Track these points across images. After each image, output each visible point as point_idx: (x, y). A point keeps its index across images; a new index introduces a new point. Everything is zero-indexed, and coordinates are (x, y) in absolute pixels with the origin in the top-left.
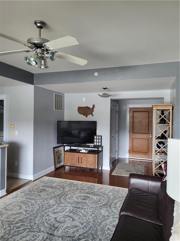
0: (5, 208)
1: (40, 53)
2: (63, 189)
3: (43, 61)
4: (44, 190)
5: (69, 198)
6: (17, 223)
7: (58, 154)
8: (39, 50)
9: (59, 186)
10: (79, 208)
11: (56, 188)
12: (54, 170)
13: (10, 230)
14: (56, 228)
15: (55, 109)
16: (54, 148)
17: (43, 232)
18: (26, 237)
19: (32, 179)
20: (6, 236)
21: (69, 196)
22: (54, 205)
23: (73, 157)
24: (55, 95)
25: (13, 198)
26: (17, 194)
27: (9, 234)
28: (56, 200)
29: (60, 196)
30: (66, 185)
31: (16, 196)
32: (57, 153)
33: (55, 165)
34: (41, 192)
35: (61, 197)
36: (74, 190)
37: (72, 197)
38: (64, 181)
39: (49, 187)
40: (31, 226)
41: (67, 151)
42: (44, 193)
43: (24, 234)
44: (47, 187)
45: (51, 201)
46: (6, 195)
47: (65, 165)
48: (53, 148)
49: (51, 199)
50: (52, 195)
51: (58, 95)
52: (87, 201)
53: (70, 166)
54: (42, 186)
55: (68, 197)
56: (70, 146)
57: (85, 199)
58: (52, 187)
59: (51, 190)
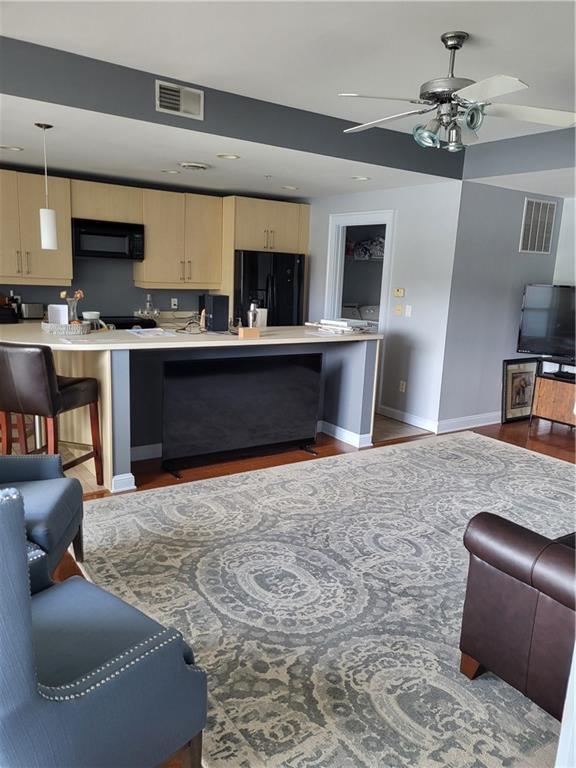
0: (364, 468)
1: (448, 115)
2: (506, 466)
3: (454, 131)
4: (457, 457)
5: (514, 487)
6: (381, 496)
7: (517, 381)
8: (445, 108)
9: (497, 457)
10: (531, 509)
11: (488, 459)
12: (500, 422)
13: (365, 503)
14: (459, 526)
15: (523, 249)
16: (508, 362)
17: (427, 522)
18: (392, 519)
19: (435, 431)
20: (356, 509)
21: (517, 482)
22: (469, 489)
23: (563, 396)
24: (529, 203)
25: (384, 455)
26: (394, 450)
27: (363, 507)
28: (477, 482)
29: (491, 477)
30: (518, 459)
31: (391, 454)
32: (513, 378)
33: (504, 411)
34: (448, 459)
35: (493, 479)
36: (537, 474)
37: (523, 486)
38: (516, 451)
39: (471, 455)
40: (407, 508)
41: (548, 376)
42: (456, 463)
43: (391, 515)
44: (467, 453)
45: (466, 481)
46: (372, 447)
47: (534, 413)
48: (505, 361)
49: (466, 477)
50: (474, 471)
51: (538, 204)
52: (560, 504)
53: (553, 421)
54: (455, 449)
55: (511, 483)
56: (561, 364)
57: (556, 498)
58: (478, 456)
59: (475, 461)
